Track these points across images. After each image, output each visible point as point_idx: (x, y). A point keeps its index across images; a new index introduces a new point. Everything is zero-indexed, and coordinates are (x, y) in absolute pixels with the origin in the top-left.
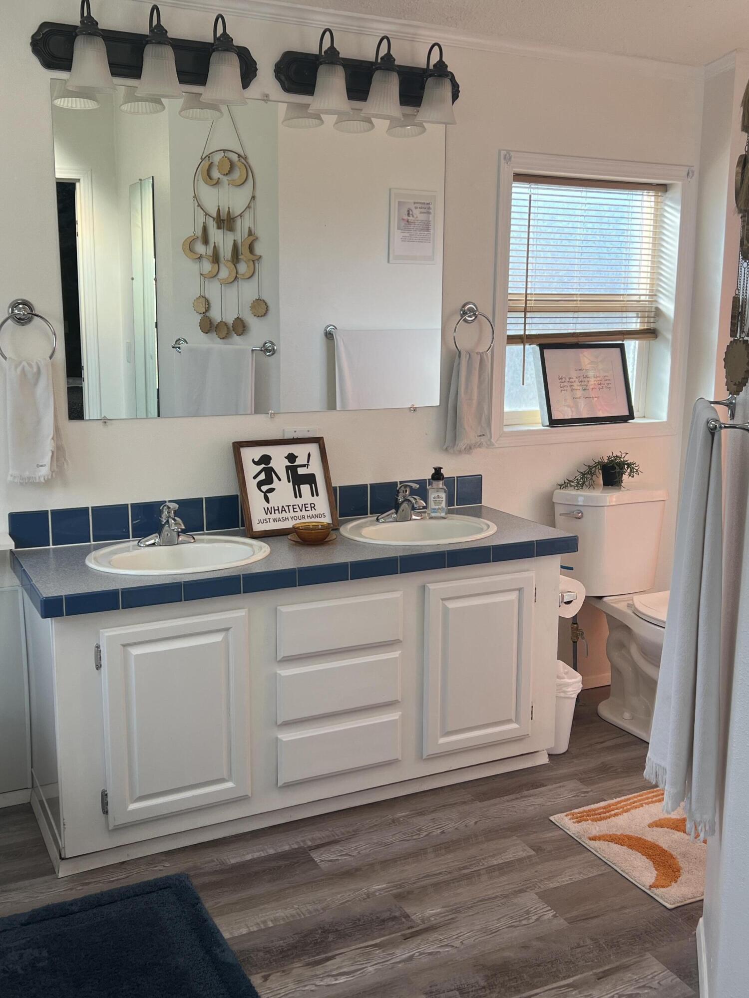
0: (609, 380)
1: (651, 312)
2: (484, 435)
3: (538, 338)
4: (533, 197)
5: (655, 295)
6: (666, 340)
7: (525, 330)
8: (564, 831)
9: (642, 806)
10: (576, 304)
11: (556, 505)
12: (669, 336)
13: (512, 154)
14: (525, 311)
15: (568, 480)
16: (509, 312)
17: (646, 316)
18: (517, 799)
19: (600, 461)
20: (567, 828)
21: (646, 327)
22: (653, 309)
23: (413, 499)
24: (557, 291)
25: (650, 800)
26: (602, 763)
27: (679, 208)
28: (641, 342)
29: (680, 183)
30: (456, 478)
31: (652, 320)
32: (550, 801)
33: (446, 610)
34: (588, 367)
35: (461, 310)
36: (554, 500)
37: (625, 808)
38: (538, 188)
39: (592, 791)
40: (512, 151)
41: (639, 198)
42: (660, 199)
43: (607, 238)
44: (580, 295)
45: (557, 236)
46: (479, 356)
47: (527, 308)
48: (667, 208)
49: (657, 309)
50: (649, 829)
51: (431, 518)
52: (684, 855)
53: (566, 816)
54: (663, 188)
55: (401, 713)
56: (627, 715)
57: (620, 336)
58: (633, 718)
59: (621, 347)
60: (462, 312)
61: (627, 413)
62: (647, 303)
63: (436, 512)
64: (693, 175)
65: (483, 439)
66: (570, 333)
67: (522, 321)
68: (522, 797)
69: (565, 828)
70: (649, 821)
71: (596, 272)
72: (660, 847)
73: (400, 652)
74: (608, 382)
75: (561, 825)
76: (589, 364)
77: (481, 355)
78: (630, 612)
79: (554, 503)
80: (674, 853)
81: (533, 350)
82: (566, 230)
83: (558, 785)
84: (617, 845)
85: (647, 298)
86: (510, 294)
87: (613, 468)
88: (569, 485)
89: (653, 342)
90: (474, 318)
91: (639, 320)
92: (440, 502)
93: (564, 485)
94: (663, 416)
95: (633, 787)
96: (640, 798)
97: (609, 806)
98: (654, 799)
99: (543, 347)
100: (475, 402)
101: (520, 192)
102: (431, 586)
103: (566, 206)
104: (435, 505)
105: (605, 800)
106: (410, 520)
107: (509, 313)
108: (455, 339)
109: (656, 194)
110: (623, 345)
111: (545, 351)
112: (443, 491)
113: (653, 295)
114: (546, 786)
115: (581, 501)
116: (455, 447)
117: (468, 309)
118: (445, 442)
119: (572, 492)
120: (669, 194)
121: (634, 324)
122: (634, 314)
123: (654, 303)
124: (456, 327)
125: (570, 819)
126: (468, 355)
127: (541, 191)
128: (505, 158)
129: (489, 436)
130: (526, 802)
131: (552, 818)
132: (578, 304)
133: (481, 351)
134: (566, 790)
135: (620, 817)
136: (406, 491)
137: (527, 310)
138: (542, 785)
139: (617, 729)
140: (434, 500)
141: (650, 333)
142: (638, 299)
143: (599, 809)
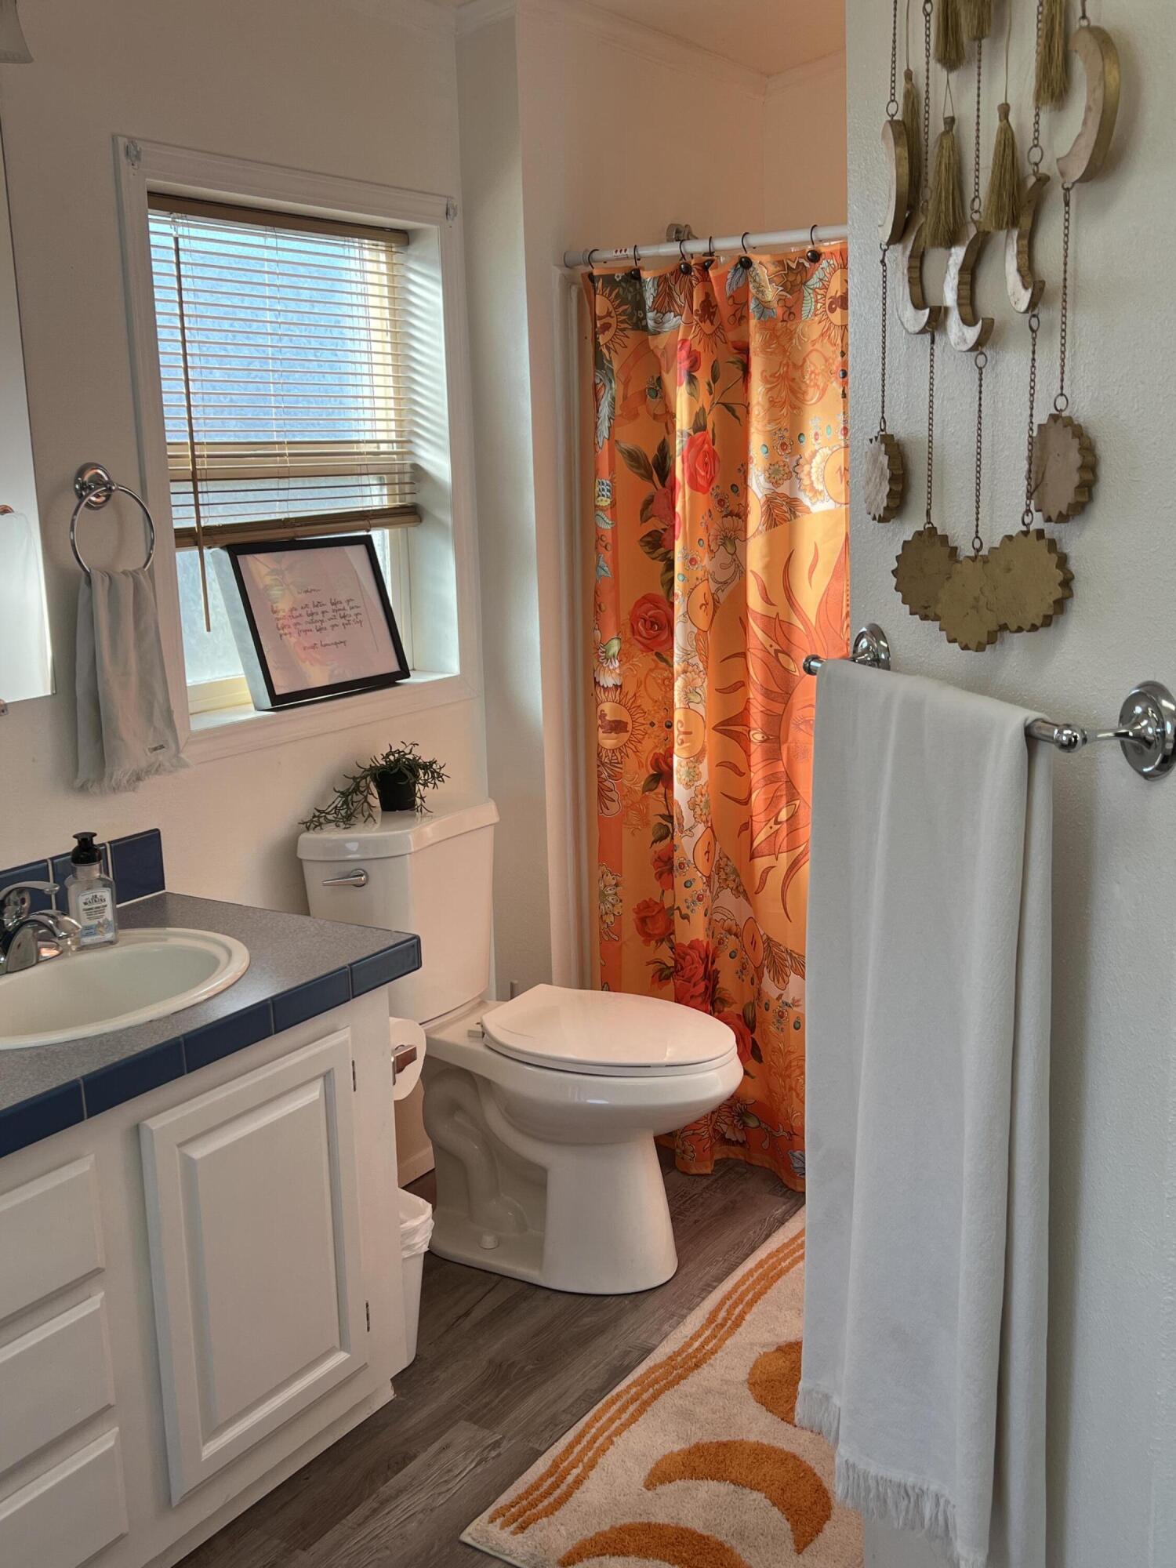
0: (358, 607)
1: (404, 473)
2: (162, 747)
3: (222, 533)
4: (182, 243)
5: (410, 442)
6: (440, 524)
7: (198, 518)
8: (501, 1560)
9: (612, 1443)
10: (280, 462)
11: (305, 864)
12: (447, 518)
13: (141, 145)
14: (194, 479)
15: (319, 811)
16: (172, 481)
17: (397, 481)
18: (375, 1511)
19: (373, 765)
20: (507, 1552)
21: (398, 504)
22: (408, 469)
23: (45, 917)
24: (239, 437)
25: (617, 1423)
26: (491, 1362)
27: (438, 275)
28: (393, 530)
29: (435, 228)
30: (108, 845)
31: (407, 489)
32: (440, 1494)
33: (189, 1164)
34: (268, 580)
35: (76, 482)
36: (301, 856)
37: (586, 1459)
38: (188, 226)
39: (504, 1437)
40: (139, 139)
41: (355, 253)
42: (396, 258)
43: (314, 331)
44: (289, 443)
45: (226, 325)
46: (131, 579)
47: (198, 472)
48: (412, 276)
49: (416, 468)
50: (650, 1494)
51: (83, 948)
52: (741, 1535)
53: (492, 1520)
54: (400, 238)
55: (117, 1429)
56: (489, 1241)
57: (361, 523)
58: (499, 1242)
59: (367, 542)
60: (77, 487)
61: (394, 667)
62: (395, 456)
63: (95, 934)
64: (455, 215)
65: (161, 756)
66: (280, 520)
67: (191, 499)
68: (382, 1504)
69: (503, 1554)
70: (640, 1475)
71: (301, 398)
72: (693, 1533)
73: (102, 1294)
74: (356, 611)
75: (491, 1549)
76: (267, 575)
77: (134, 575)
78: (478, 1047)
79: (301, 860)
80: (722, 1538)
81: (217, 558)
82: (241, 314)
83: (436, 1446)
84: (617, 1557)
85: (395, 448)
86: (169, 444)
87: (401, 775)
88: (322, 820)
89: (413, 530)
90: (104, 499)
91: (385, 490)
92: (101, 911)
93: (315, 821)
94: (453, 667)
95: (571, 1401)
96: (598, 1425)
97: (556, 1465)
98: (625, 1416)
99: (236, 551)
100: (134, 679)
101: (161, 229)
102: (155, 1124)
103: (234, 263)
104: (90, 919)
105: (540, 1454)
106: (38, 962)
107: (172, 484)
108: (73, 545)
109: (390, 249)
110: (370, 537)
111: (240, 558)
112: (101, 883)
113: (406, 440)
114: (415, 1456)
115: (353, 850)
116: (106, 780)
117: (91, 480)
118: (77, 770)
119: (332, 834)
120: (414, 250)
121: (377, 498)
122: (373, 480)
123: (406, 456)
124: (73, 520)
125: (502, 1527)
126: (107, 578)
127: (193, 232)
128: (127, 153)
129: (173, 746)
130: (398, 1511)
131: (465, 1537)
132: (286, 462)
133: (131, 569)
134: (457, 1454)
135: (586, 1483)
136: (23, 901)
137: (199, 477)
138: (407, 1459)
139: (480, 1272)
140: (87, 907)
141: (407, 514)
142: (376, 450)
143: (542, 1479)
